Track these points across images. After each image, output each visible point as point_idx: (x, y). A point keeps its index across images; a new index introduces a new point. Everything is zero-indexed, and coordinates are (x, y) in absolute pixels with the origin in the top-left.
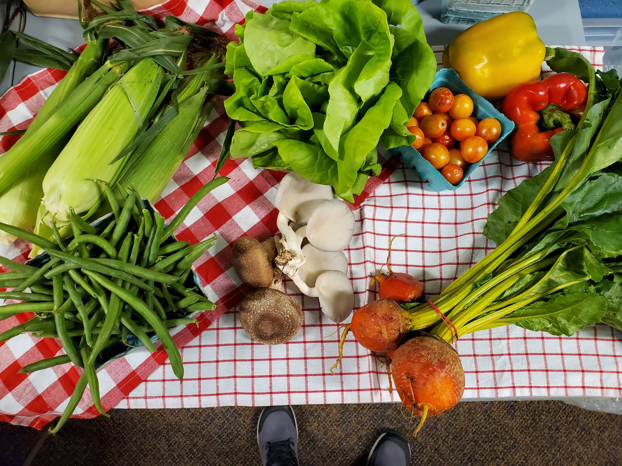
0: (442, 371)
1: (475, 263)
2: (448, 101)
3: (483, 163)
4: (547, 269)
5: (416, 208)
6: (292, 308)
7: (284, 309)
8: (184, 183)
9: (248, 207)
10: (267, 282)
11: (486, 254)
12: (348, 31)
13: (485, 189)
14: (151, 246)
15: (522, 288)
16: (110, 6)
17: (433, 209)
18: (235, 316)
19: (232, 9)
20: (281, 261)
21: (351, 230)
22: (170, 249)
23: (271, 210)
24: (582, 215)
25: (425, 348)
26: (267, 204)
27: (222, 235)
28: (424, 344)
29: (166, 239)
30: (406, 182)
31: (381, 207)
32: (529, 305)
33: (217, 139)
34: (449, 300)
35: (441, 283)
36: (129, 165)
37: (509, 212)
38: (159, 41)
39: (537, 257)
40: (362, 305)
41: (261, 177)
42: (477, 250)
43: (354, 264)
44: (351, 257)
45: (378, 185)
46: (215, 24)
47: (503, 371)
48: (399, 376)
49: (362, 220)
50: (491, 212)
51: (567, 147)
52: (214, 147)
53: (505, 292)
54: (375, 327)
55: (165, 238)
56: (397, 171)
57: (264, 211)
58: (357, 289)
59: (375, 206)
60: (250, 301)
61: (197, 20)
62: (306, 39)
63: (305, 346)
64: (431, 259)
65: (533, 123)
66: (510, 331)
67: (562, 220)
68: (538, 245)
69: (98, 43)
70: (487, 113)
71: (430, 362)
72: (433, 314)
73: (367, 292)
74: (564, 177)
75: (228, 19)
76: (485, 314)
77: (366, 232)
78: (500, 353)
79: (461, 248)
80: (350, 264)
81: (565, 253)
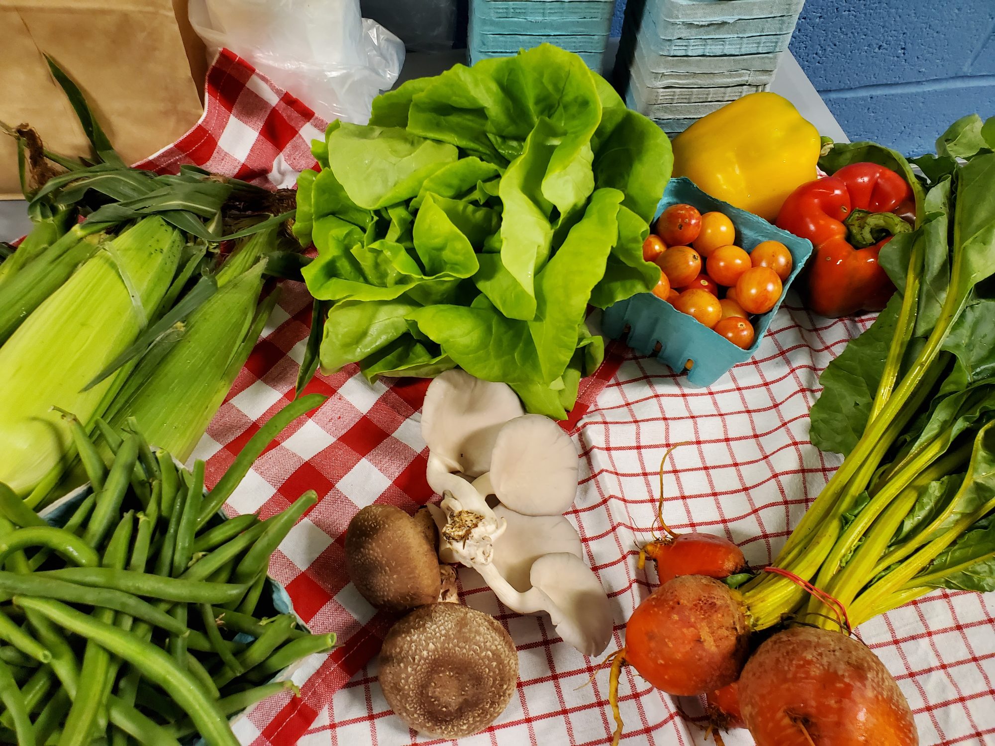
0: (864, 685)
1: (813, 500)
2: (693, 222)
3: (769, 330)
4: (961, 468)
5: (679, 418)
6: (493, 634)
7: (478, 638)
8: (231, 438)
9: (364, 463)
10: (430, 591)
11: (827, 480)
12: (512, 111)
13: (787, 370)
14: (176, 532)
15: (931, 511)
16: (79, 162)
17: (709, 416)
18: (367, 690)
19: (295, 148)
20: (456, 533)
21: (573, 469)
22: (217, 535)
23: (411, 459)
24: (978, 370)
25: (807, 645)
26: (400, 449)
27: (318, 524)
28: (801, 638)
29: (207, 519)
30: (647, 379)
31: (617, 423)
32: (954, 543)
33: (290, 354)
34: (806, 555)
35: (768, 544)
36: (121, 401)
37: (846, 393)
38: (173, 189)
39: (934, 451)
40: (628, 614)
41: (383, 405)
42: (810, 474)
43: (592, 539)
44: (584, 525)
45: (600, 389)
46: (266, 180)
47: (946, 704)
48: (771, 725)
49: (586, 452)
50: (812, 403)
51: (912, 260)
52: (285, 369)
53: (902, 523)
54: (685, 630)
55: (207, 515)
56: (626, 363)
57: (397, 463)
58: (610, 587)
59: (605, 423)
60: (400, 635)
61: (237, 170)
62: (439, 142)
63: (531, 729)
64: (734, 506)
65: (839, 237)
66: (926, 617)
67: (953, 377)
68: (929, 426)
69: (56, 221)
70: (760, 238)
71: (831, 670)
72: (787, 585)
73: (635, 586)
74: (926, 307)
75: (291, 169)
76: (883, 574)
77: (602, 471)
78: (926, 667)
79: (783, 474)
80: (585, 540)
81: (981, 433)
